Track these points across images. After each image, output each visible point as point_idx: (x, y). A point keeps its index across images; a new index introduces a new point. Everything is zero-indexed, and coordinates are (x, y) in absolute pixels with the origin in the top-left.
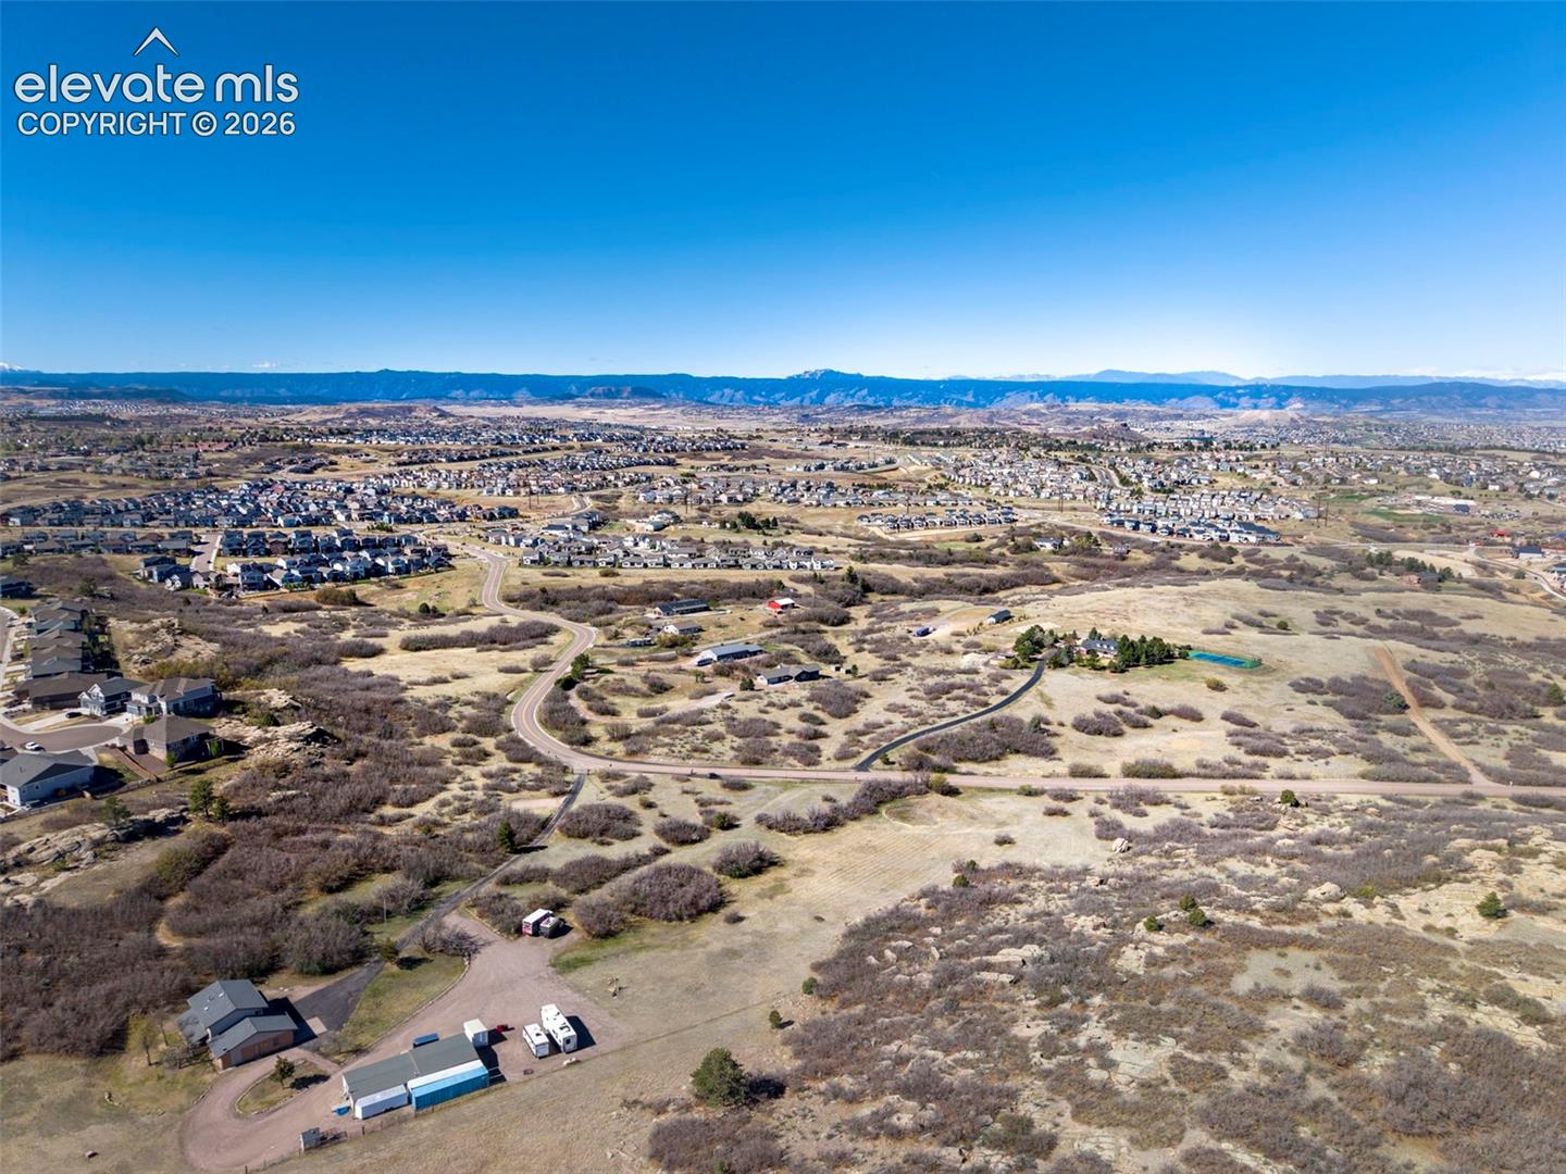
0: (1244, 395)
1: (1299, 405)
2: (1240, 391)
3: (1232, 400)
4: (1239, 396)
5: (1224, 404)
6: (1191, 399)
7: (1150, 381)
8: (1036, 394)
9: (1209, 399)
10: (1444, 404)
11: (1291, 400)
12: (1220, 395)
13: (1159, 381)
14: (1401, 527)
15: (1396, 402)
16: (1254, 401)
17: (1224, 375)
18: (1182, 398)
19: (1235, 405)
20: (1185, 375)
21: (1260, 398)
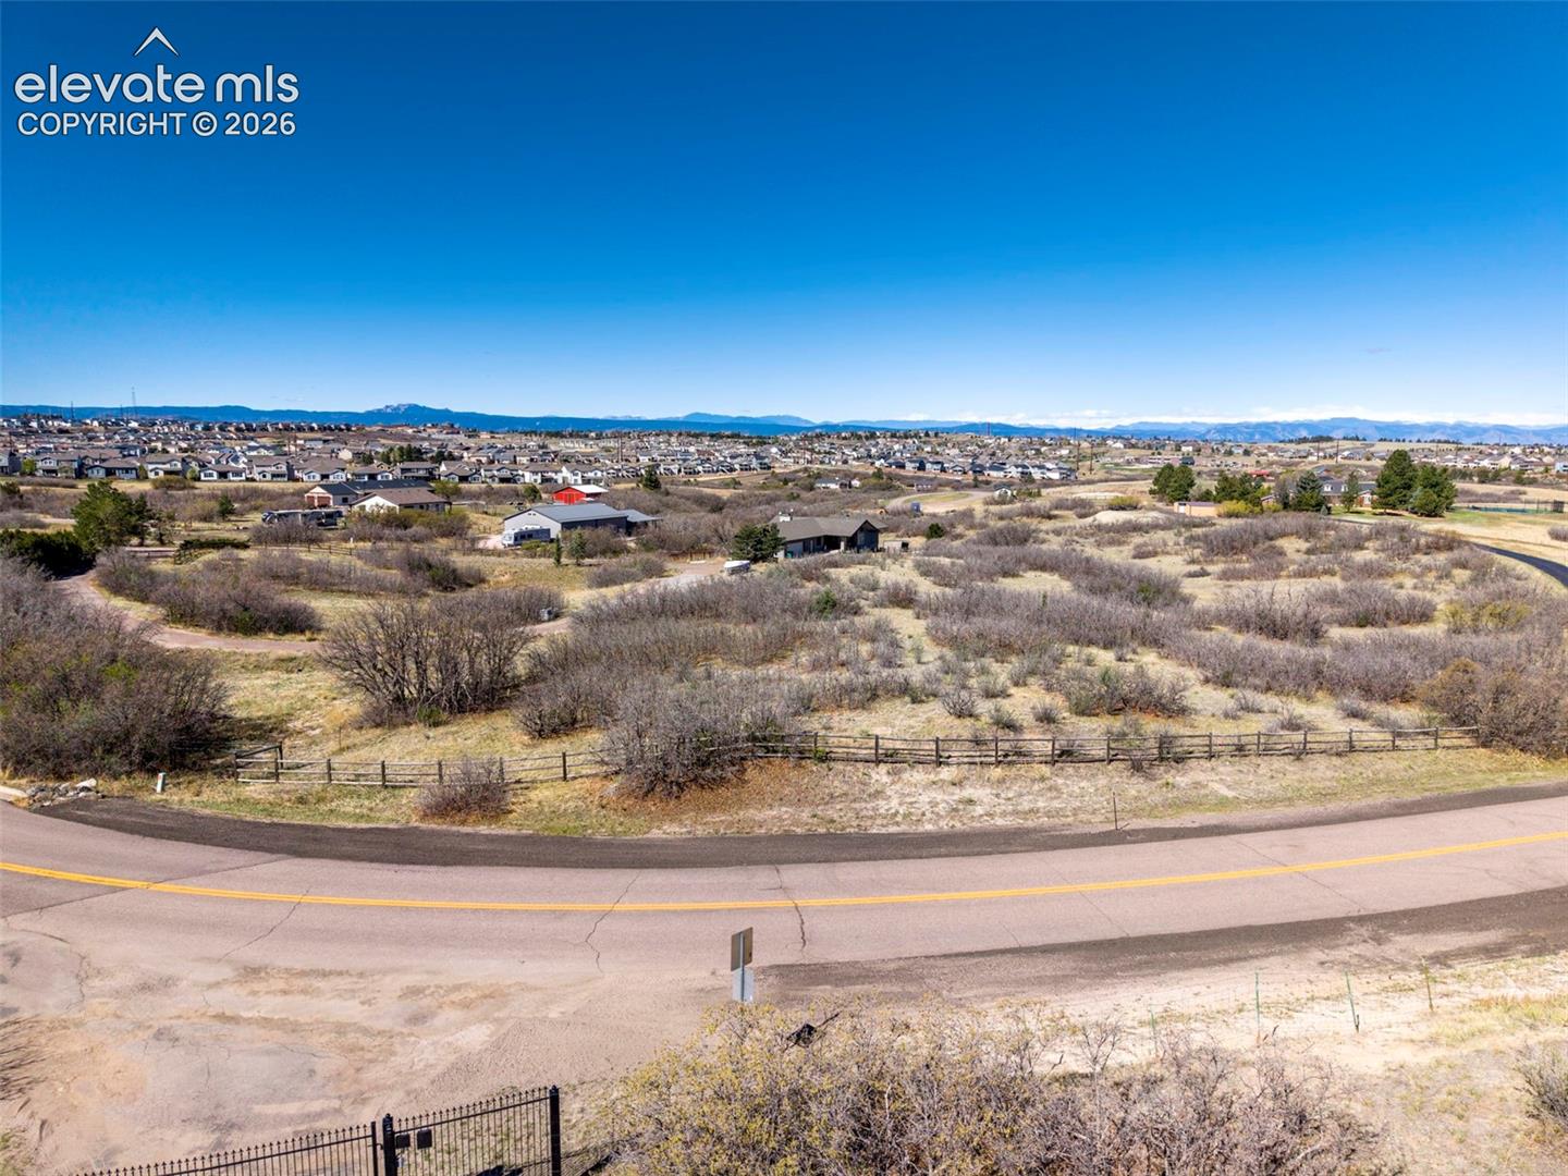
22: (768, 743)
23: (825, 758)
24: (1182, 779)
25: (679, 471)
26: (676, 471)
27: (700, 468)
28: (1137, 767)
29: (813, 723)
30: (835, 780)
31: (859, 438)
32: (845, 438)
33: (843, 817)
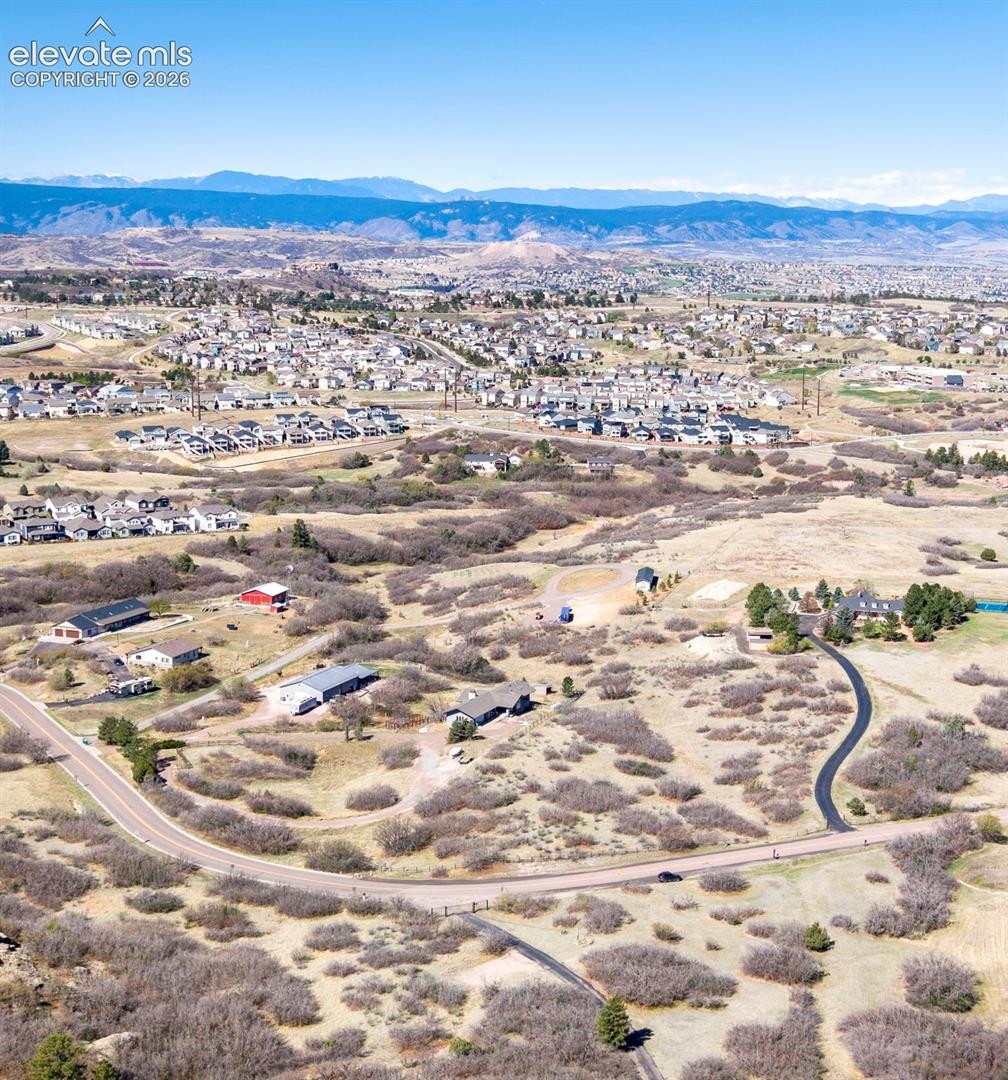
0: (453, 217)
1: (534, 235)
2: (446, 211)
3: (437, 225)
4: (446, 219)
5: (426, 232)
6: (374, 223)
7: (297, 191)
8: (115, 210)
9: (401, 225)
10: (724, 235)
11: (522, 226)
12: (418, 217)
13: (311, 191)
14: (899, 410)
15: (662, 230)
16: (468, 227)
17: (410, 184)
18: (360, 221)
19: (442, 234)
20: (354, 183)
21: (478, 223)
22: (497, 859)
23: (509, 862)
24: (583, 862)
25: (284, 437)
26: (280, 438)
27: (312, 433)
28: (574, 860)
29: (503, 853)
30: (511, 866)
31: (518, 303)
32: (497, 305)
33: (512, 874)
